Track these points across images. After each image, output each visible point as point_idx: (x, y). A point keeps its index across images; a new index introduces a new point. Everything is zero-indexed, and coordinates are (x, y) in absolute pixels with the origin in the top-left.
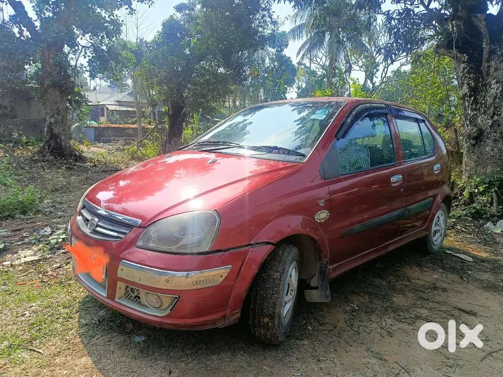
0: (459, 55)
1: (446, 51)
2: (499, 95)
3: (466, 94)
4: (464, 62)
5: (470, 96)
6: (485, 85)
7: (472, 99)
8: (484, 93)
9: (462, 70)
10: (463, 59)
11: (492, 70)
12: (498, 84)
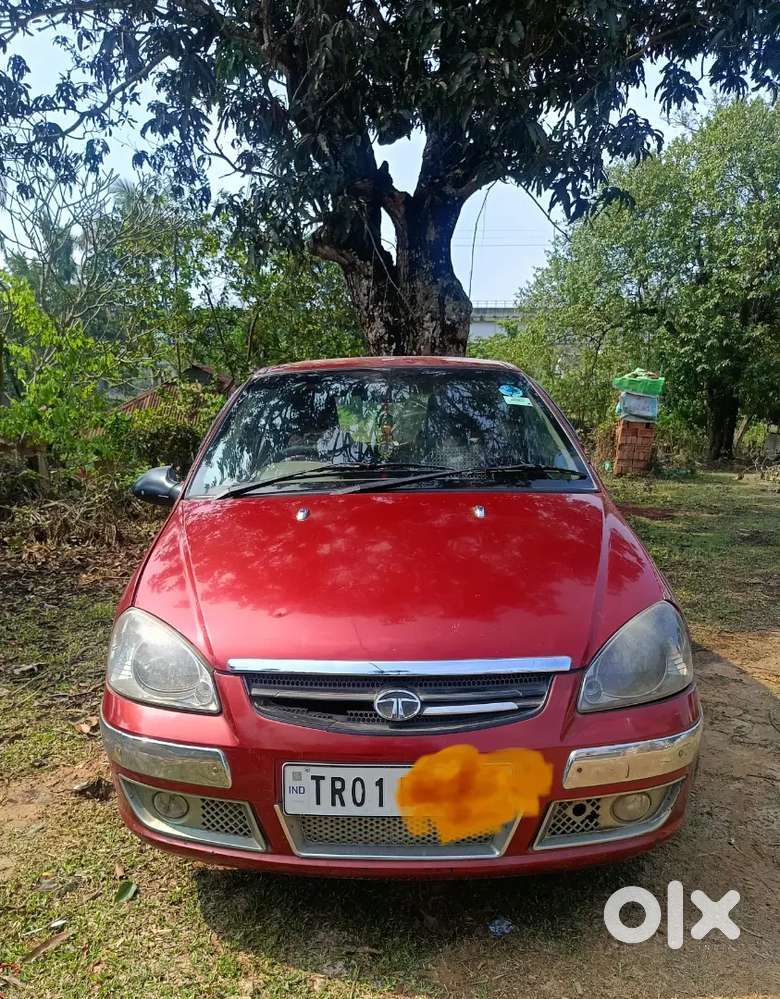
0: (358, 262)
1: (334, 252)
2: (438, 341)
3: (382, 337)
4: (367, 277)
5: (390, 342)
6: (412, 323)
7: (394, 346)
8: (411, 337)
9: (366, 292)
10: (366, 270)
11: (419, 297)
12: (434, 323)
